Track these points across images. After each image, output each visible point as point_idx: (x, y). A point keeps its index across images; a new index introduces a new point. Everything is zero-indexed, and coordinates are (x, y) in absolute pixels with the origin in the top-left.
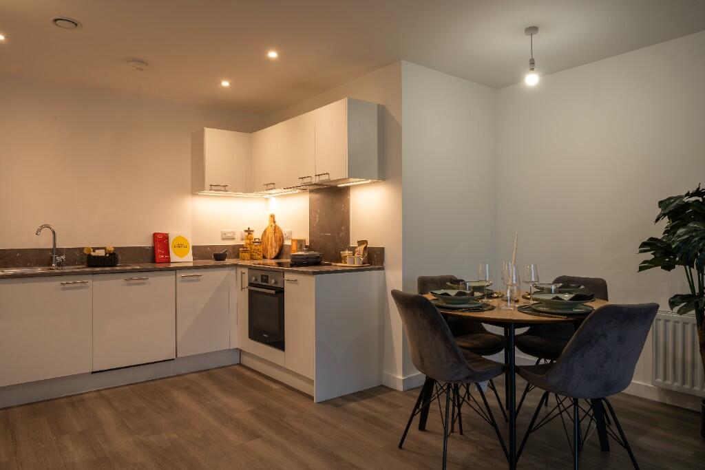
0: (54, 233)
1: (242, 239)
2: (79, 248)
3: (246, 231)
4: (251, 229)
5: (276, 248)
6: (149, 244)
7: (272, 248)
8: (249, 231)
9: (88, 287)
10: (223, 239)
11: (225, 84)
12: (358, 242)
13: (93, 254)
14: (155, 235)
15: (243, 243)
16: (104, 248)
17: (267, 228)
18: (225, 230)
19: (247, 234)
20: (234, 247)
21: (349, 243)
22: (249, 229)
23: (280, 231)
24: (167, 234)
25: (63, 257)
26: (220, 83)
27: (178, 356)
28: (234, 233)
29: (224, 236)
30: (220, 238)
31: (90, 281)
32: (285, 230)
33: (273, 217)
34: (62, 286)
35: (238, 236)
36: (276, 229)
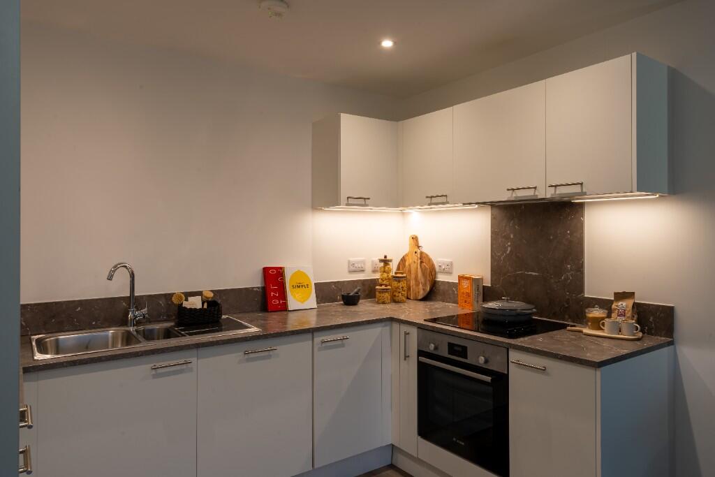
0: (132, 276)
1: (374, 271)
2: (165, 295)
3: (381, 261)
4: (388, 258)
5: (425, 285)
6: (256, 282)
7: (417, 285)
8: (386, 261)
9: (191, 370)
10: (350, 272)
11: (387, 44)
12: (615, 294)
13: (186, 304)
14: (266, 270)
15: (377, 276)
16: (199, 293)
17: (407, 255)
18: (351, 259)
19: (382, 264)
20: (363, 282)
21: (582, 291)
22: (385, 257)
23: (430, 260)
24: (281, 268)
25: (145, 311)
26: (380, 43)
27: (316, 467)
28: (363, 262)
29: (352, 268)
30: (347, 270)
31: (194, 360)
32: (438, 259)
33: (415, 239)
34: (154, 372)
35: (369, 268)
36: (423, 258)
